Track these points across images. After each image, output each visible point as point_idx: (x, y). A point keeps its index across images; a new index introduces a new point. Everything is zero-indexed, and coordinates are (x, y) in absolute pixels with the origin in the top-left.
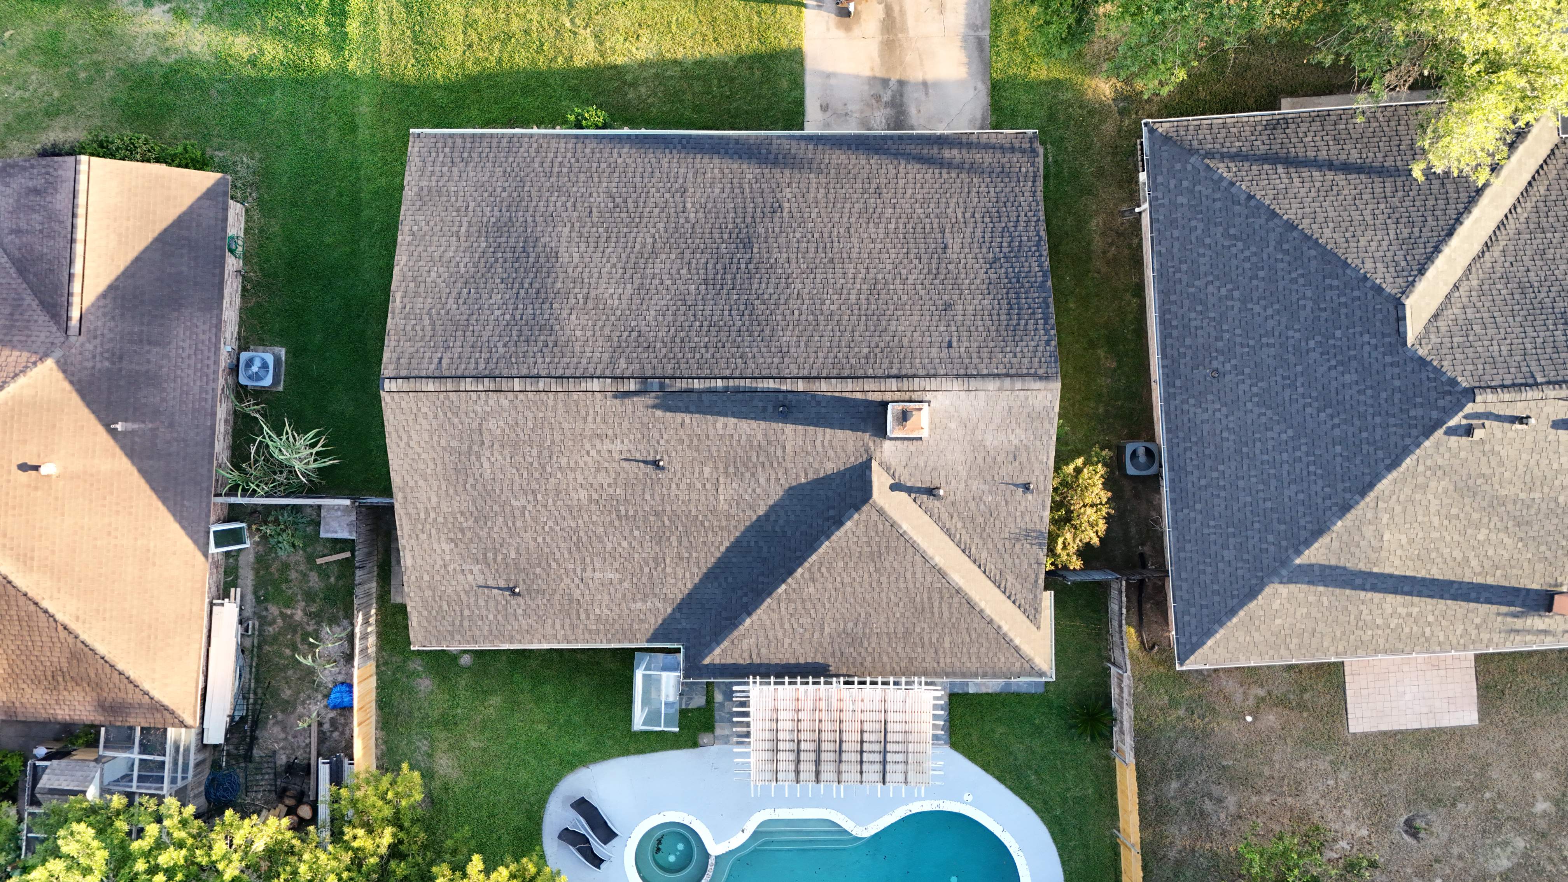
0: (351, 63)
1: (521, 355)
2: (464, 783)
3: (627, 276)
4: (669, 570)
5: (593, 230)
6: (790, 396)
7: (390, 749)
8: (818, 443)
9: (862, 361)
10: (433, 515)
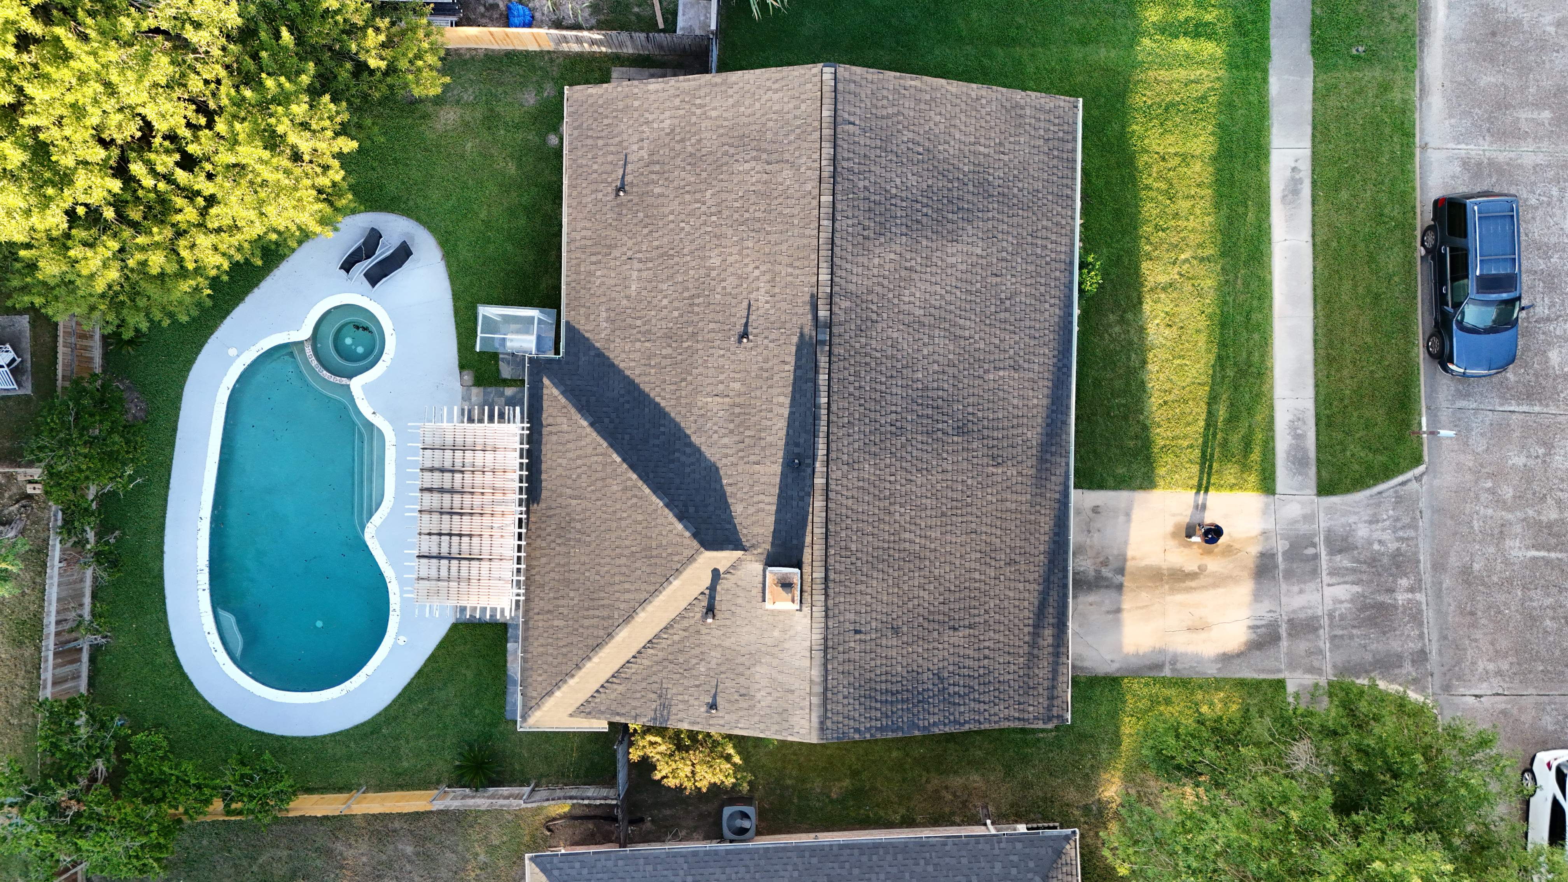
0: (1149, 42)
1: (856, 203)
2: (430, 135)
3: (932, 310)
4: (638, 345)
5: (979, 278)
6: (809, 470)
7: (465, 62)
8: (762, 497)
9: (843, 544)
10: (698, 112)
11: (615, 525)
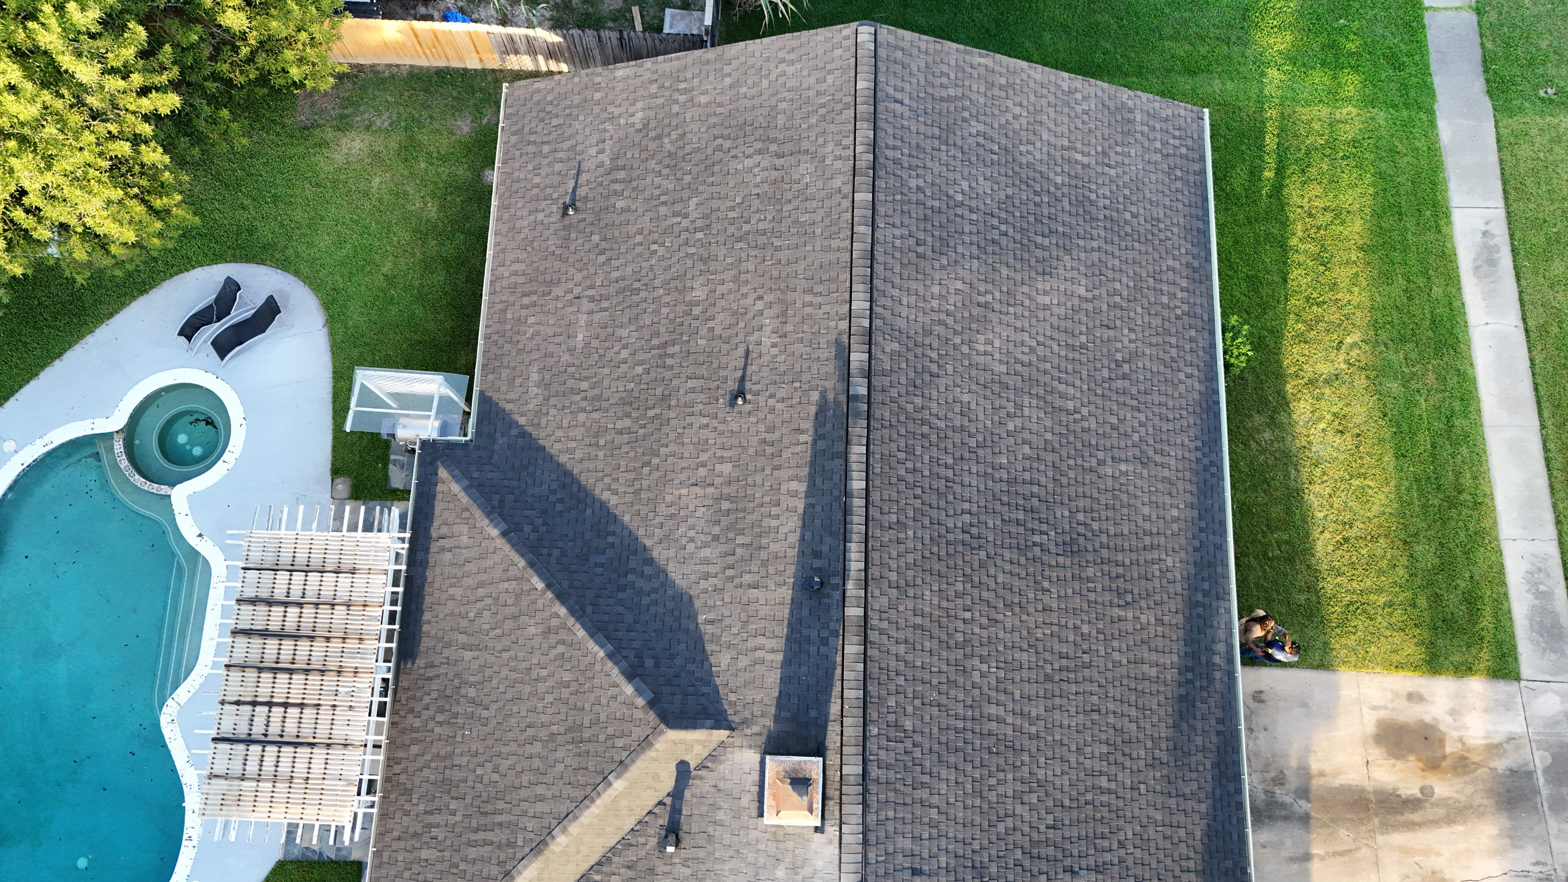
0: (1276, 73)
1: (905, 208)
2: (325, 168)
3: (1019, 367)
4: (582, 417)
5: (1084, 329)
6: (837, 595)
7: (383, 81)
8: (761, 640)
9: (891, 718)
10: (682, 98)
11: (528, 689)
